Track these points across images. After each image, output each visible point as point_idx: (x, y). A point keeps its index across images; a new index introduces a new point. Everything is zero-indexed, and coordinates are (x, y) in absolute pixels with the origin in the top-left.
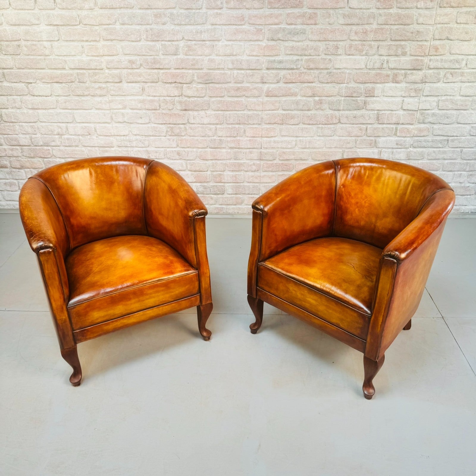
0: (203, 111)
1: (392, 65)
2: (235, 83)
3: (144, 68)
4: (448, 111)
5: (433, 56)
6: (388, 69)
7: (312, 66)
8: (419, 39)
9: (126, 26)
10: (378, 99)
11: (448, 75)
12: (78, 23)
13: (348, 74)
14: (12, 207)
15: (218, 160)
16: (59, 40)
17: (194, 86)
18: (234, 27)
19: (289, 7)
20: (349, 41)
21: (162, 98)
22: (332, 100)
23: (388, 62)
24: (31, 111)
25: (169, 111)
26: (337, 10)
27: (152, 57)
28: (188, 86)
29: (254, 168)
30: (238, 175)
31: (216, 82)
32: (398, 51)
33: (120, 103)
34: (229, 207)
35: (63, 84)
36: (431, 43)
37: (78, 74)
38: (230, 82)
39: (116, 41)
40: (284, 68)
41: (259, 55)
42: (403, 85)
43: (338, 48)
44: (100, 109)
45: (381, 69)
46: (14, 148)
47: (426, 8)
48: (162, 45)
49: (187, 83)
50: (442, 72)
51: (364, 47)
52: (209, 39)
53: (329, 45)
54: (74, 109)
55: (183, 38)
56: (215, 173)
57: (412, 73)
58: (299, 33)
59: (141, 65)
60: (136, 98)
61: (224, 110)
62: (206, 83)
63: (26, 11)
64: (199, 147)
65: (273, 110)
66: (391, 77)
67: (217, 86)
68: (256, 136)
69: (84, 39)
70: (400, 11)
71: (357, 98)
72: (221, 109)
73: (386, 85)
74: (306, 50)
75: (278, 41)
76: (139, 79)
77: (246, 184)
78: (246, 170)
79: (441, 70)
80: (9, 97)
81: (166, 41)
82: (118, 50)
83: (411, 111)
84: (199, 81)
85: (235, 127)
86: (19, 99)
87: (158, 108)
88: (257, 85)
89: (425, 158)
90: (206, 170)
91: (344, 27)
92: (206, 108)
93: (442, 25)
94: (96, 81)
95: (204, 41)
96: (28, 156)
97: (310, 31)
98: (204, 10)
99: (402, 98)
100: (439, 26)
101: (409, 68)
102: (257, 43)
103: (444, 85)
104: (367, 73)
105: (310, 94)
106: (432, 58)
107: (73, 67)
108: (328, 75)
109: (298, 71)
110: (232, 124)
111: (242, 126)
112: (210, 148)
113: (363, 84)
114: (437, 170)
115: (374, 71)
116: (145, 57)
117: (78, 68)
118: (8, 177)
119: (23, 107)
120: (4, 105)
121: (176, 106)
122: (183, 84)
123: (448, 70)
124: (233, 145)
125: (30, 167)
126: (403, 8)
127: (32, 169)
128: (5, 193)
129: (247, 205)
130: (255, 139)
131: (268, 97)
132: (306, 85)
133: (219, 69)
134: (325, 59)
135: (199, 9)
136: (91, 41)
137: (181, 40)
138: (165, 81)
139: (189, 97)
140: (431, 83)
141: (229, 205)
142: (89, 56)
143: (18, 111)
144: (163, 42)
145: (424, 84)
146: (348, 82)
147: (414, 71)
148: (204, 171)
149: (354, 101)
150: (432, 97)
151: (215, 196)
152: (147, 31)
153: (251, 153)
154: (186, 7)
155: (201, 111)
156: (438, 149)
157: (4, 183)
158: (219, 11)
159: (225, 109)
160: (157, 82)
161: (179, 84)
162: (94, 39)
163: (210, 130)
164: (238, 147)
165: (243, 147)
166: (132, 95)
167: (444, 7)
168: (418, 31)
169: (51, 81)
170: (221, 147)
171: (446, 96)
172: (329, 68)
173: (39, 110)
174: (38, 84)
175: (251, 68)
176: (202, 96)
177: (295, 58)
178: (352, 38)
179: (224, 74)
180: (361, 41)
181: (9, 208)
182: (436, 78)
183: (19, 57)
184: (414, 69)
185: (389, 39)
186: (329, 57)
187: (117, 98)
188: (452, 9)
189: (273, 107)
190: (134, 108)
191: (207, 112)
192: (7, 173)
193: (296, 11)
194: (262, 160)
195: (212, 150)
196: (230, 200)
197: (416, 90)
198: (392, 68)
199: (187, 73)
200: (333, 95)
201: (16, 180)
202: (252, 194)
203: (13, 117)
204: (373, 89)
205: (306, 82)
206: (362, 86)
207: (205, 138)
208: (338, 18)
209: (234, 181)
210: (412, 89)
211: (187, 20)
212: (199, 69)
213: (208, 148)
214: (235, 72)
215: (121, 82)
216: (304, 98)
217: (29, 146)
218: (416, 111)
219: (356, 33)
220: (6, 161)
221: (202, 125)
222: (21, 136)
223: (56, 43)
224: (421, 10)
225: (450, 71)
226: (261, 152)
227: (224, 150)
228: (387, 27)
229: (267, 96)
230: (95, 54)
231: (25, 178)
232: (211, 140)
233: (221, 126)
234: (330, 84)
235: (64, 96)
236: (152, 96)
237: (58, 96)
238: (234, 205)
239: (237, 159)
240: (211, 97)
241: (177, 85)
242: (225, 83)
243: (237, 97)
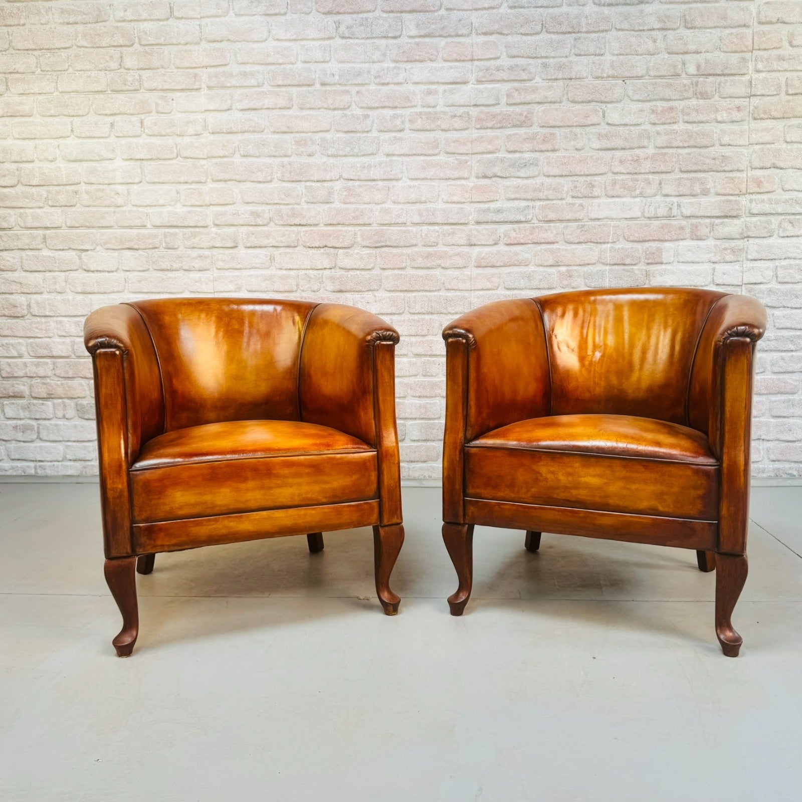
0: (370, 293)
1: (687, 211)
2: (424, 246)
3: (276, 224)
4: (795, 286)
5: (754, 195)
6: (680, 217)
7: (552, 216)
8: (726, 169)
9: (250, 159)
10: (668, 267)
11: (786, 224)
12: (175, 156)
13: (614, 226)
14: (20, 472)
16: (141, 182)
17: (356, 251)
18: (422, 158)
19: (509, 126)
20: (611, 174)
21: (302, 272)
22: (590, 271)
23: (679, 206)
24: (79, 297)
25: (313, 293)
26: (587, 129)
27: (290, 207)
28: (347, 252)
31: (392, 245)
32: (695, 188)
33: (231, 282)
34: (413, 465)
35: (140, 251)
36: (749, 175)
37: (165, 235)
38: (416, 245)
39: (232, 182)
40: (506, 220)
41: (463, 200)
42: (711, 242)
43: (593, 186)
44: (197, 292)
45: (669, 217)
46: (41, 362)
47: (732, 122)
48: (306, 187)
49: (344, 248)
50: (775, 221)
51: (636, 183)
52: (383, 177)
53: (577, 181)
54: (152, 293)
55: (341, 177)
57: (722, 223)
58: (528, 164)
59: (271, 219)
60: (259, 272)
61: (406, 291)
62: (376, 247)
63: (96, 140)
65: (489, 289)
66: (688, 230)
67: (394, 251)
69: (182, 180)
70: (690, 127)
71: (632, 267)
72: (400, 288)
73: (681, 243)
74: (540, 191)
75: (494, 179)
76: (266, 242)
79: (772, 216)
80: (47, 274)
81: (312, 181)
82: (235, 195)
83: (730, 287)
84: (364, 243)
85: (423, 319)
86: (63, 277)
87: (295, 288)
88: (460, 249)
89: (768, 371)
91: (601, 153)
92: (376, 288)
93: (763, 146)
94: (195, 246)
95: (374, 180)
96: (62, 375)
97: (545, 161)
98: (375, 134)
99: (712, 264)
100: (757, 147)
101: (717, 215)
102: (458, 182)
103: (780, 241)
104: (647, 225)
105: (551, 262)
106: (753, 197)
107: (159, 224)
108: (579, 230)
109: (529, 225)
110: (419, 313)
111: (435, 317)
113: (641, 244)
114: (794, 393)
115: (657, 222)
116: (278, 207)
117: (167, 224)
118: (22, 416)
119: (68, 290)
120: (36, 286)
121: (324, 285)
122: (337, 250)
123: (783, 217)
124: (420, 350)
125: (63, 396)
126: (694, 122)
127: (66, 401)
128: (12, 445)
131: (480, 269)
132: (543, 247)
133: (397, 224)
134: (573, 204)
135: (367, 132)
136: (193, 182)
137: (337, 180)
138: (308, 245)
139: (349, 270)
140: (757, 237)
141: (415, 462)
142: (186, 206)
143: (59, 297)
144: (308, 183)
145: (746, 240)
146: (615, 240)
147: (726, 220)
149: (628, 271)
150: (762, 262)
152: (283, 166)
154: (347, 129)
155: (366, 293)
156: (789, 354)
157: (13, 425)
158: (398, 135)
159: (408, 289)
160: (295, 247)
161: (332, 250)
162: (197, 179)
164: (429, 353)
165: (438, 353)
166: (252, 268)
167: (761, 119)
168: (723, 156)
169: (120, 247)
170: (399, 354)
171: (787, 260)
172: (581, 218)
173: (94, 295)
174: (98, 251)
175: (450, 221)
176: (369, 268)
177: (523, 204)
178: (616, 170)
179: (405, 232)
180: (631, 174)
181: (15, 474)
182: (766, 230)
183: (73, 209)
184: (726, 217)
185: (677, 169)
186: (578, 201)
187: (227, 273)
188: (774, 122)
189: (488, 284)
190: (254, 290)
191: (375, 293)
192: (22, 408)
193: (521, 131)
196: (415, 452)
197: (733, 251)
198: (689, 215)
199: (346, 231)
200: (589, 262)
201: (35, 421)
203: (48, 307)
204: (659, 250)
205: (543, 243)
206: (638, 246)
208: (589, 139)
209: (422, 416)
210: (726, 249)
211: (348, 149)
212: (364, 225)
214: (425, 228)
215: (236, 247)
216: (541, 269)
217: (67, 357)
218: (739, 286)
219: (621, 162)
220: (24, 385)
222: (57, 339)
223: (135, 187)
224: (723, 124)
225: (788, 217)
227: (405, 360)
228: (671, 151)
229: (478, 267)
230: (197, 203)
231: (51, 416)
233: (400, 318)
234: (583, 244)
235: (139, 271)
236: (286, 269)
237: (129, 271)
238: (422, 462)
239: (428, 376)
240: (384, 269)
241: (328, 250)
242: (407, 247)
243: (428, 268)
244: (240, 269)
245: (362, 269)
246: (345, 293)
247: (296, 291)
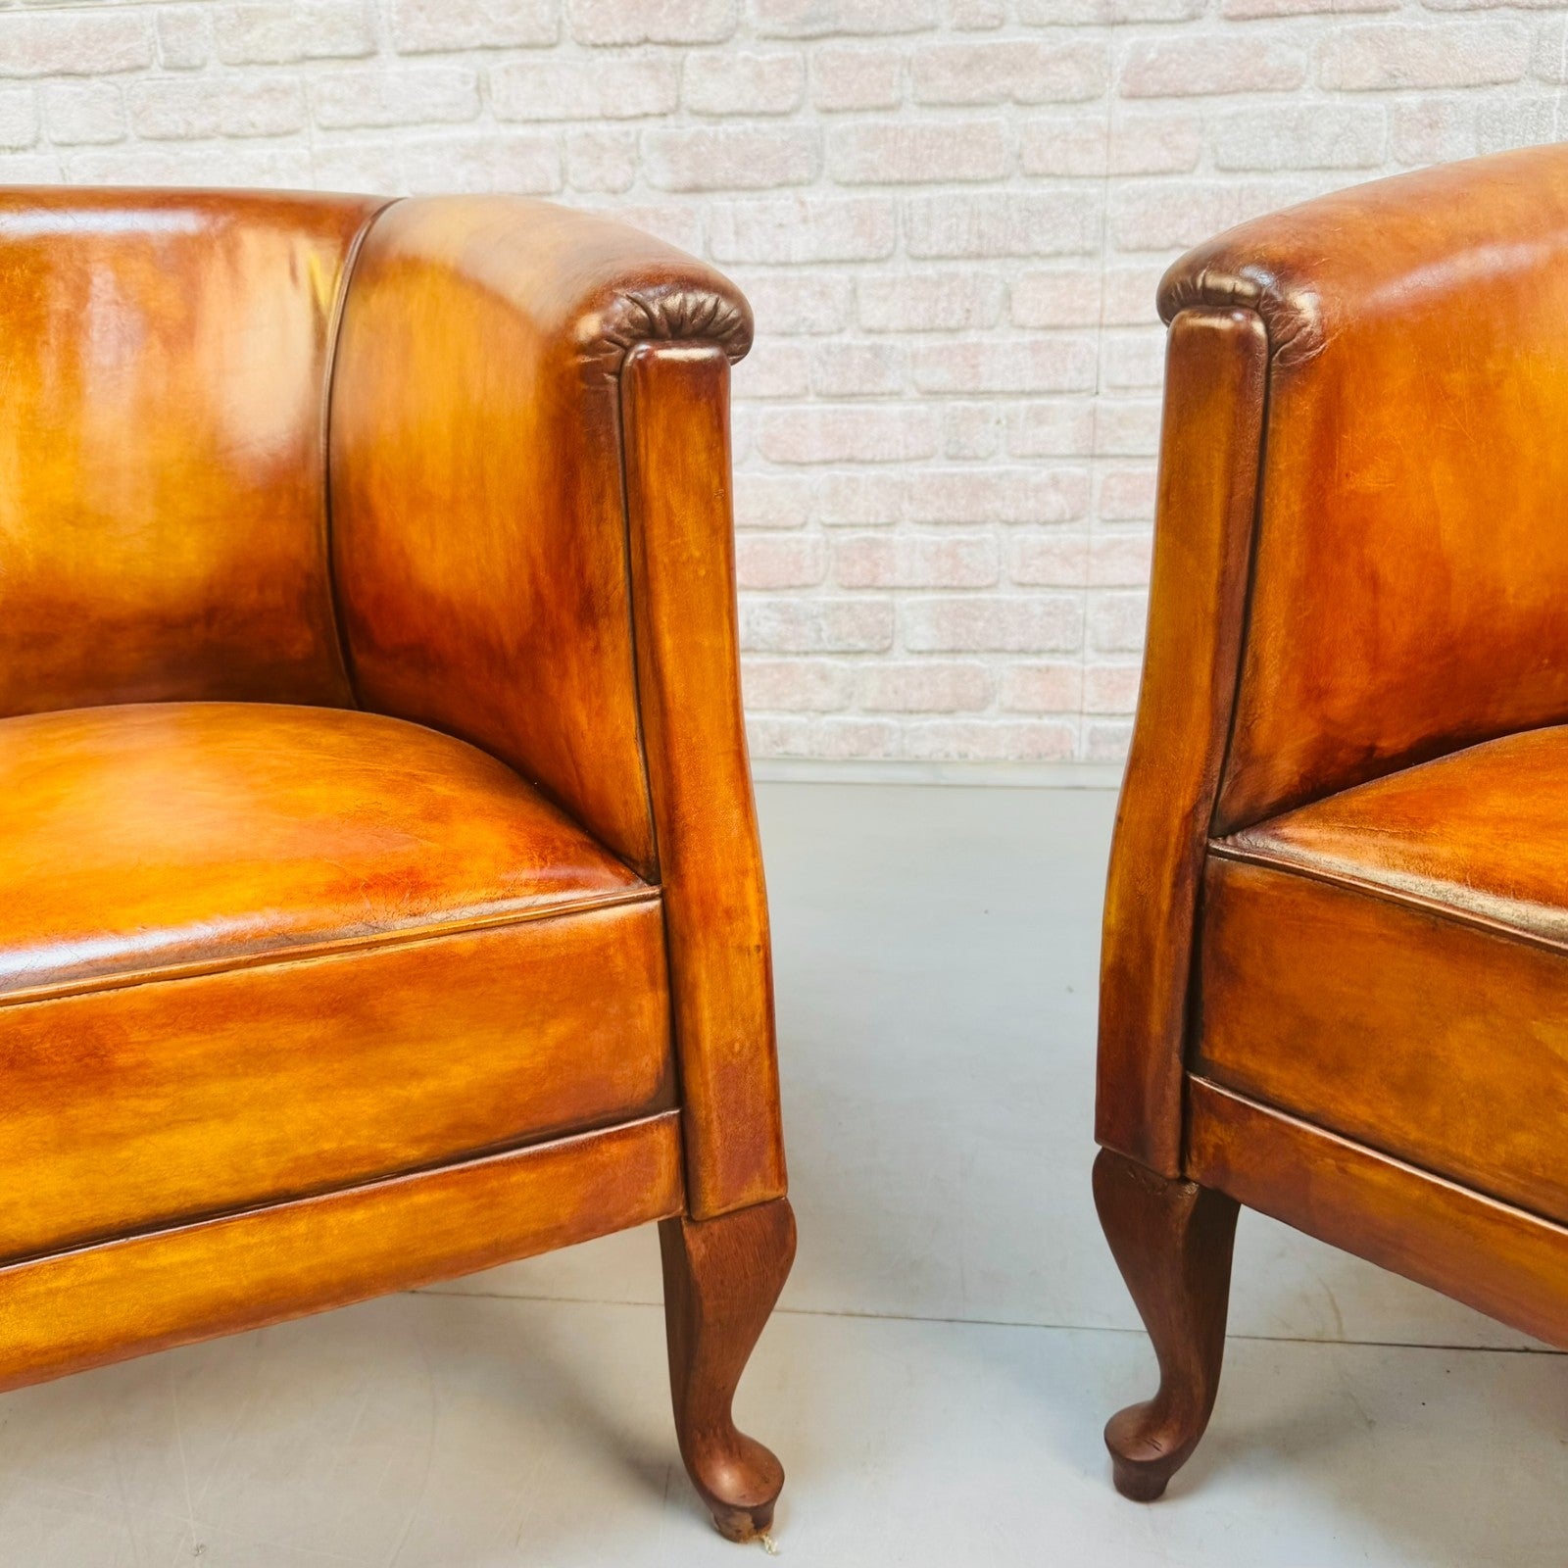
0: (788, 192)
2: (960, 29)
15: (862, 462)
17: (742, 54)
21: (574, 130)
22: (1497, 105)
25: (612, 197)
28: (713, 59)
29: (1056, 501)
30: (968, 544)
31: (856, 28)
33: (364, 168)
34: (914, 722)
35: (94, 80)
37: (162, 25)
38: (932, 28)
49: (703, 44)
56: (844, 537)
60: (446, 134)
61: (900, 183)
62: (805, 38)
64: (765, 391)
65: (1163, 173)
67: (863, 48)
68: (1068, 321)
72: (882, 175)
76: (461, 33)
77: (1008, 595)
78: (1011, 514)
84: (768, 25)
85: (953, 276)
87: (555, 183)
88: (1076, 38)
90: (800, 519)
92: (805, 175)
94: (253, 55)
105: (1372, 76)
110: (939, 257)
111: (992, 268)
112: (819, 394)
121: (645, 169)
122: (681, 52)
124: (941, 378)
129: (1012, 711)
130: (1066, 337)
131: (1140, 103)
132: (1350, 23)
138: (591, 36)
139: (719, 117)
141: (918, 712)
148: (788, 529)
151: (842, 663)
153: (1039, 417)
155: (775, 192)
159: (906, 177)
160: (551, 46)
161: (666, 53)
163: (822, 294)
164: (970, 386)
165: (996, 385)
166: (424, 121)
169: (35, 69)
170: (877, 390)
176: (781, 109)
187: (350, 140)
189: (1164, 153)
191: (804, 193)
194: (1103, 457)
195: (831, 407)
196: (921, 685)
200: (1499, 75)
202: (1039, 652)
207: (796, 343)
209: (945, 581)
213: (811, 398)
215: (369, 55)
216: (1339, 100)
221: (780, 272)
226: (1093, 413)
227: (894, 408)
229: (1132, 96)
232: (829, 352)
233: (879, 274)
234: (1483, 14)
235: (98, 144)
236: (526, 122)
237: (70, 145)
238: (940, 713)
239: (965, 458)
240: (829, 111)
241: (652, 53)
242: (905, 33)
243: (971, 104)
244: (388, 126)
245: (762, 114)
246: (708, 196)
247: (560, 192)
